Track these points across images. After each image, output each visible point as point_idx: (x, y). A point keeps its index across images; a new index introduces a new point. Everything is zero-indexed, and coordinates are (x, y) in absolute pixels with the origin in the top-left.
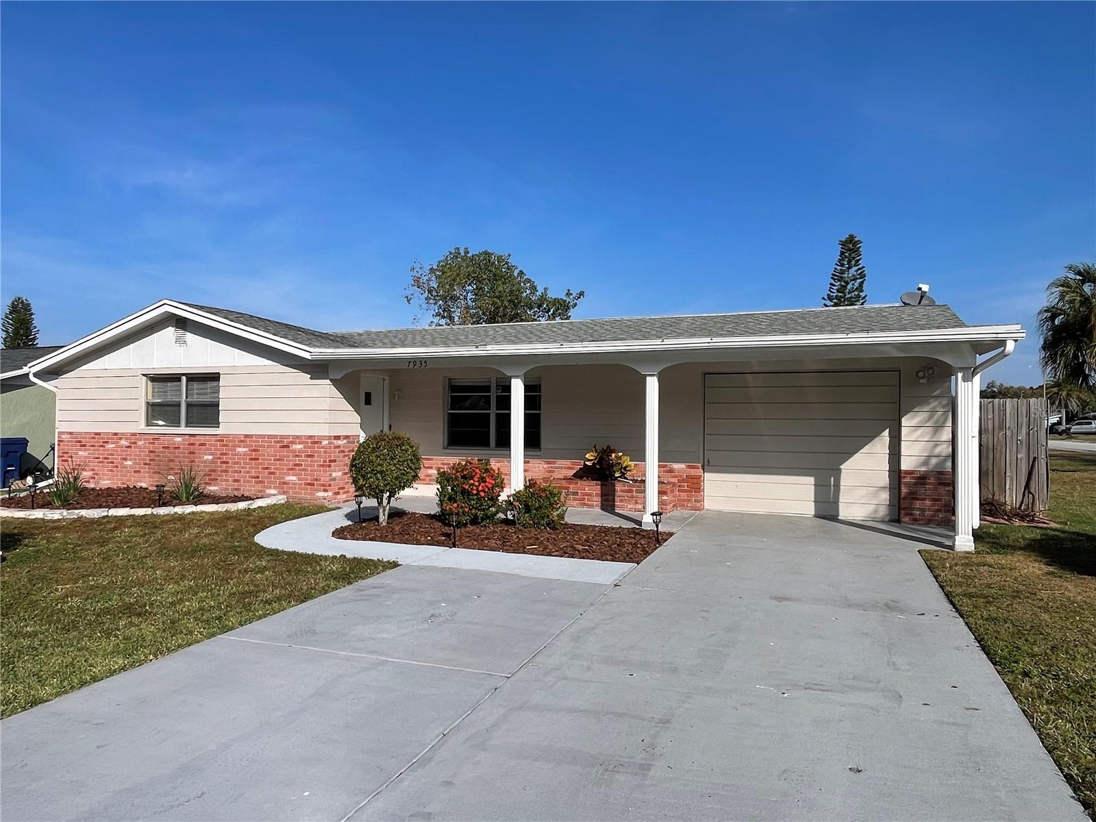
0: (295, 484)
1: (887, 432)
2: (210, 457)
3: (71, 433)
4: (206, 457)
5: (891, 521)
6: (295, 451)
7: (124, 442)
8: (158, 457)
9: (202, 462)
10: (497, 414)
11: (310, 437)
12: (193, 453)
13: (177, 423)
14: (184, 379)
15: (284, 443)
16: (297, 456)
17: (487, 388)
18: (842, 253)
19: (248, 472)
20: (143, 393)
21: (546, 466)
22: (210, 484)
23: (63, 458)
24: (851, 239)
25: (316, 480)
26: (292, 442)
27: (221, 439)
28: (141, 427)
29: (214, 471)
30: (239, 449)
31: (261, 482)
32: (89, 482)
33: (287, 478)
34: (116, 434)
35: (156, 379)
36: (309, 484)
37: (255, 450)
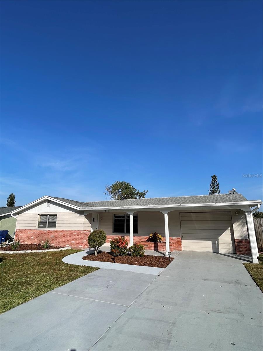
0: (74, 243)
1: (230, 228)
2: (53, 236)
3: (19, 229)
4: (52, 236)
5: (234, 254)
6: (74, 234)
7: (32, 232)
8: (40, 235)
10: (126, 224)
11: (78, 231)
12: (49, 235)
13: (46, 227)
14: (48, 215)
15: (72, 232)
16: (75, 236)
17: (124, 217)
18: (212, 179)
19: (62, 240)
20: (38, 219)
21: (139, 238)
22: (52, 243)
23: (16, 236)
24: (214, 176)
25: (79, 242)
26: (74, 232)
27: (56, 231)
28: (37, 228)
29: (53, 240)
30: (60, 234)
31: (65, 243)
32: (22, 242)
33: (72, 242)
34: (30, 230)
35: (41, 215)
36: (77, 243)
37: (64, 234)
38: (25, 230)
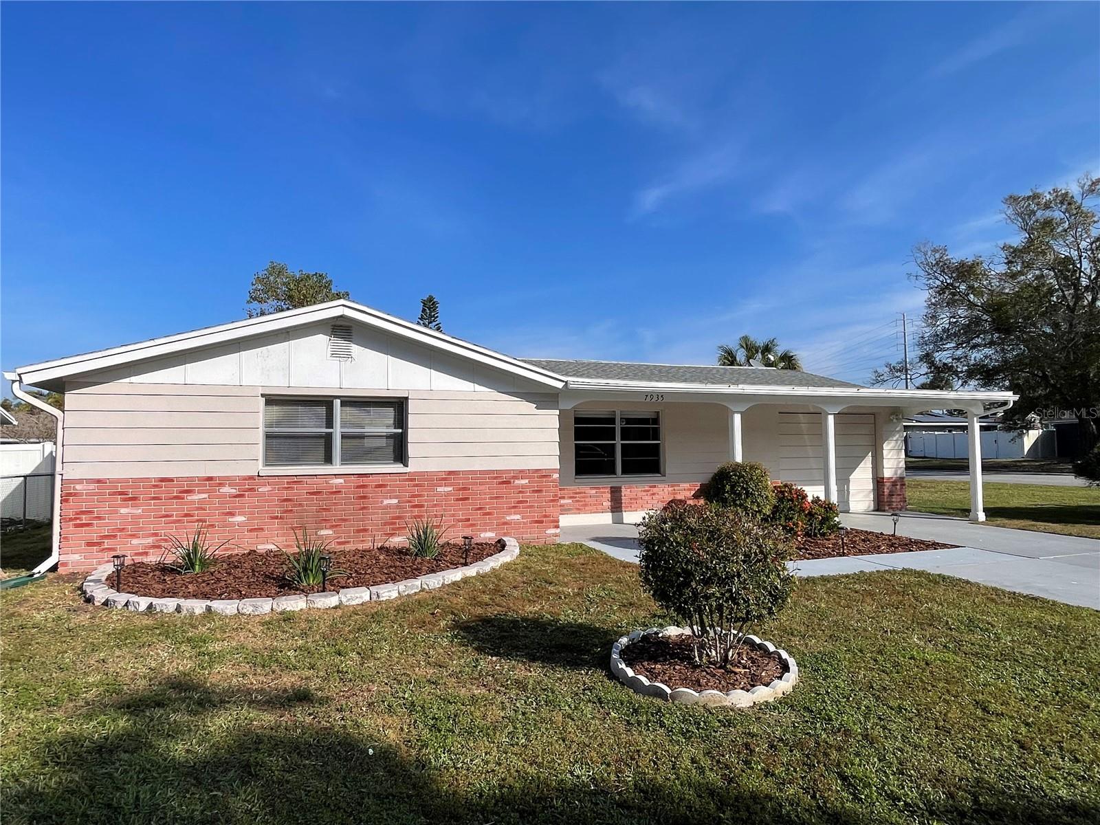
0: (520, 523)
1: (870, 454)
2: (395, 501)
3: (99, 481)
4: (386, 502)
6: (518, 487)
7: (226, 490)
8: (298, 506)
9: (380, 508)
10: (623, 444)
11: (537, 471)
12: (364, 497)
13: (328, 459)
14: (337, 403)
15: (504, 479)
16: (520, 492)
17: (612, 421)
18: (424, 311)
19: (453, 515)
20: (258, 418)
21: (670, 489)
22: (392, 535)
23: (78, 522)
24: (431, 299)
25: (545, 516)
26: (515, 478)
27: (411, 478)
28: (260, 468)
29: (398, 518)
30: (439, 489)
31: (472, 525)
32: (146, 554)
33: (508, 518)
34: (210, 479)
35: (271, 400)
36: (537, 522)
37: (464, 489)
38: (163, 480)
